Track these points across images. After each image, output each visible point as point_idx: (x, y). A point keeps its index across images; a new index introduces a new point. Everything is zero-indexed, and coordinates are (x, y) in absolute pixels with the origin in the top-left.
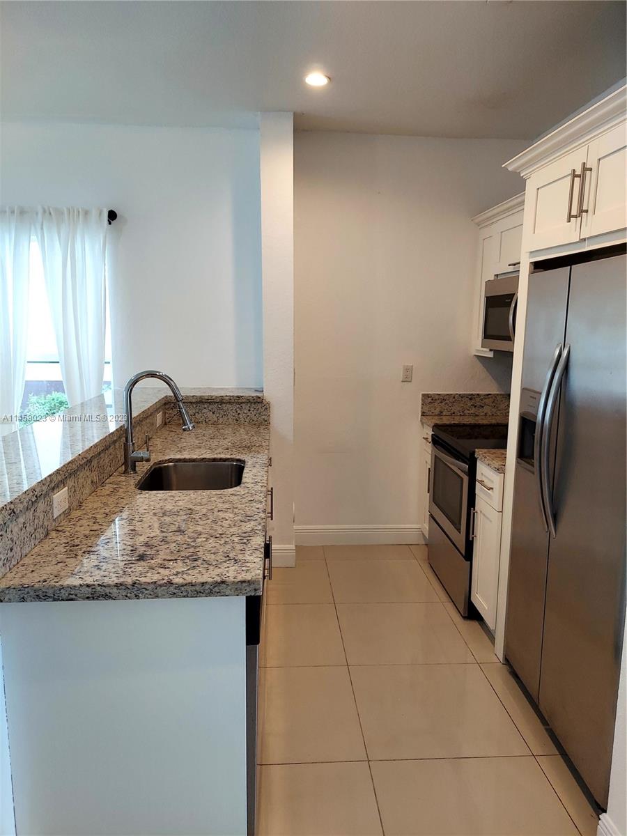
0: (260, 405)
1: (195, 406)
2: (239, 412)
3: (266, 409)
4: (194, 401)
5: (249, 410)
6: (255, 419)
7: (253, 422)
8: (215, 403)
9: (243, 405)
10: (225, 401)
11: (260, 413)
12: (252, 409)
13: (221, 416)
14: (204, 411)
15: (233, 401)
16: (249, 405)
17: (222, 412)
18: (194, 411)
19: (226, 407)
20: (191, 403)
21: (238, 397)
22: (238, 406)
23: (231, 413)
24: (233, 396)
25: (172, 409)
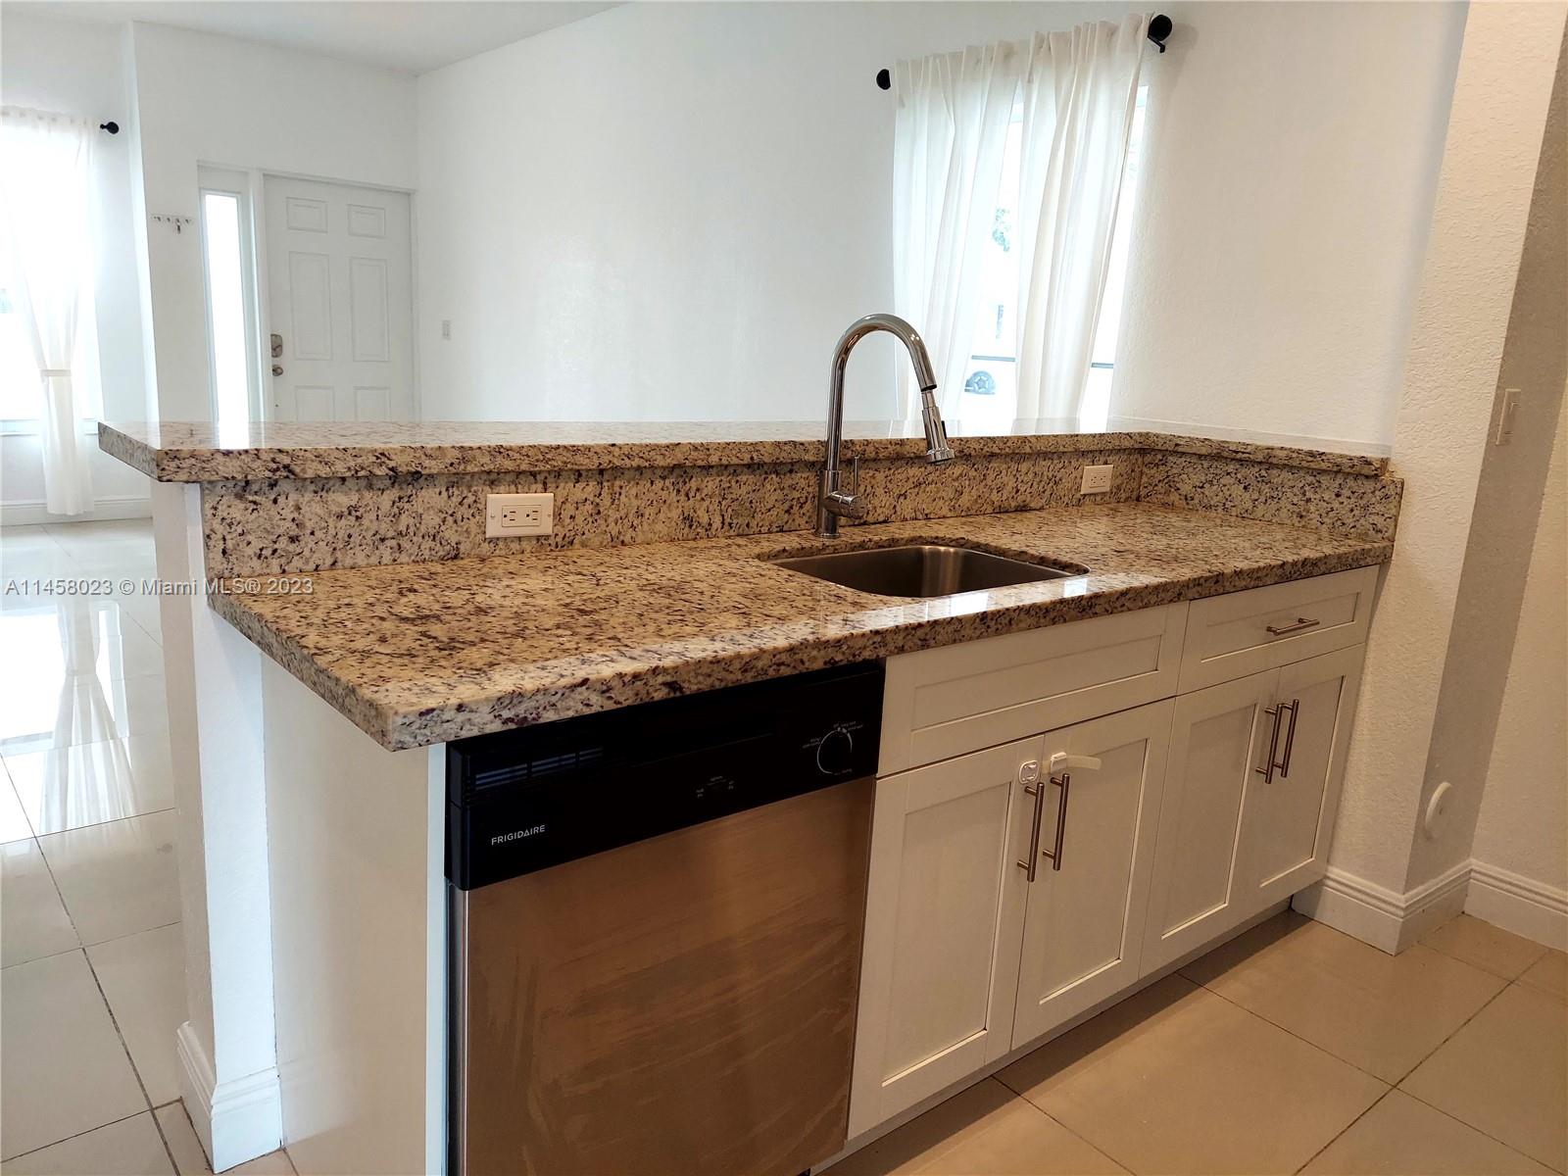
0: (1369, 485)
1: (1206, 465)
2: (1309, 495)
3: (1387, 497)
4: (1204, 451)
5: (1338, 495)
6: (1350, 521)
7: (1343, 529)
8: (1254, 463)
9: (1325, 480)
10: (1275, 461)
11: (1365, 508)
12: (1346, 492)
13: (1263, 499)
14: (1226, 480)
15: (1296, 463)
16: (1338, 481)
17: (1266, 489)
18: (1203, 479)
19: (1279, 477)
20: (1200, 456)
21: (1311, 454)
22: (1310, 479)
23: (1289, 495)
24: (1299, 452)
25: (1157, 465)
